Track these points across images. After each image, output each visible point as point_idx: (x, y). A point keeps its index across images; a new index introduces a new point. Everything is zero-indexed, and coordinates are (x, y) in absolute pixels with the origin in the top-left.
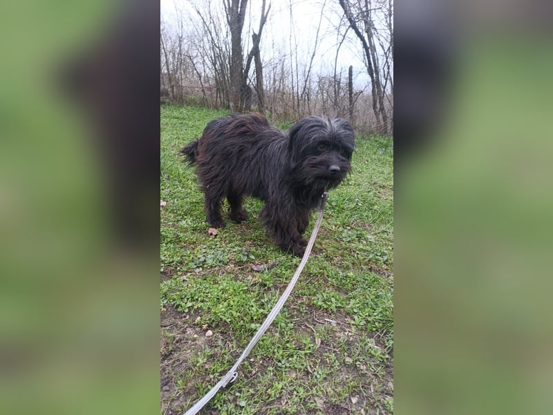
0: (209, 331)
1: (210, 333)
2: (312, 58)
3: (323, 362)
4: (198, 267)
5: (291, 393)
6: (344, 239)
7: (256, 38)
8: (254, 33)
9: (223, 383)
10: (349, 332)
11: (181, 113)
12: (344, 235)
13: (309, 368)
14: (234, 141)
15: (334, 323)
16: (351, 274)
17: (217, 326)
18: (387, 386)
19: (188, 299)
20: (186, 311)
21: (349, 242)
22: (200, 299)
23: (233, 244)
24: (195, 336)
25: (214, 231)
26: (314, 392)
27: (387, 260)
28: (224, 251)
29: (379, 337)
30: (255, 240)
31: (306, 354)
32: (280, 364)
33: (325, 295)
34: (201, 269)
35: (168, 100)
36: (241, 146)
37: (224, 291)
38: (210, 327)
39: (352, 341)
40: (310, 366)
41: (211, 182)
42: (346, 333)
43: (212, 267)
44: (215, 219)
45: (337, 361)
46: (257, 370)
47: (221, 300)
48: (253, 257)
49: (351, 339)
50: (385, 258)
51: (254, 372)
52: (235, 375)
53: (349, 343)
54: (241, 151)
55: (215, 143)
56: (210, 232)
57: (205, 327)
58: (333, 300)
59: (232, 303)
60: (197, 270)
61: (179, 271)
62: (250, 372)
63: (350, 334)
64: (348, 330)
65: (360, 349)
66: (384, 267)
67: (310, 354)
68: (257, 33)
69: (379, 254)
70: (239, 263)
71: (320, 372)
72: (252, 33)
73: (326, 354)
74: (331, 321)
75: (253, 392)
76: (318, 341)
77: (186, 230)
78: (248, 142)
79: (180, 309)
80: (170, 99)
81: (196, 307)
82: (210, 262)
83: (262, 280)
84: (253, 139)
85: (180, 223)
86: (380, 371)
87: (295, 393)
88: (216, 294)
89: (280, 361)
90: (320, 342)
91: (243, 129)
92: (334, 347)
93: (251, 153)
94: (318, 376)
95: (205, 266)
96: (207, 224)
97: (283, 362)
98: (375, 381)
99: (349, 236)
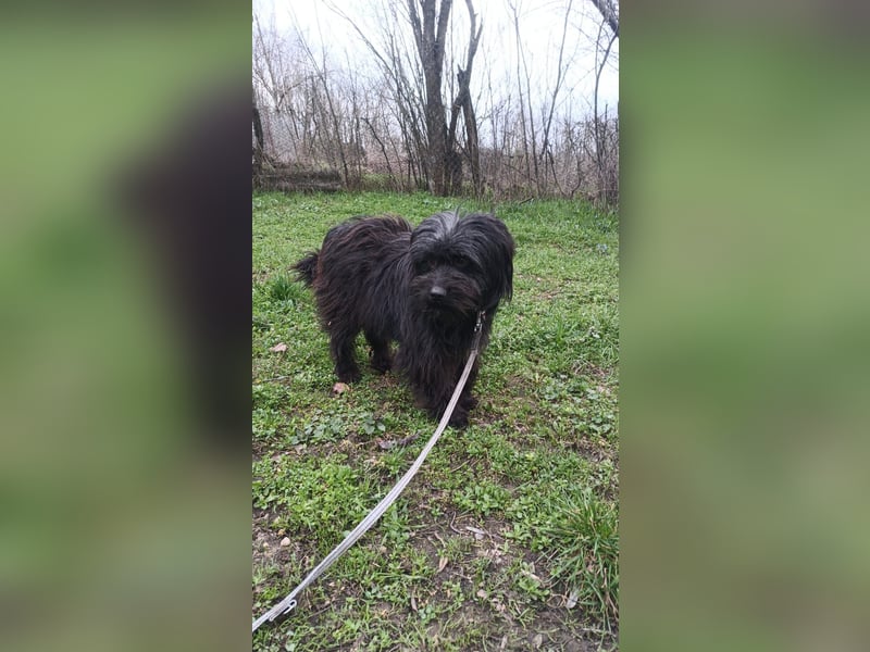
0: (286, 538)
1: (286, 541)
2: (555, 97)
3: (441, 595)
4: (302, 443)
5: (368, 639)
6: (546, 397)
7: (464, 78)
8: (460, 71)
9: (271, 615)
10: (499, 549)
11: (356, 204)
12: (548, 389)
13: (413, 601)
14: (354, 257)
15: (479, 533)
16: (531, 455)
17: (298, 532)
18: (530, 642)
19: (270, 490)
20: (265, 508)
21: (554, 401)
22: (287, 491)
23: (362, 408)
24: (265, 544)
25: (340, 387)
26: (406, 640)
27: (609, 432)
28: (344, 419)
29: (545, 560)
30: (397, 401)
31: (415, 581)
32: (368, 594)
33: (477, 488)
34: (305, 445)
35: (339, 186)
36: (363, 264)
37: (322, 480)
38: (288, 533)
39: (500, 564)
40: (416, 600)
41: (333, 317)
42: (493, 551)
43: (320, 442)
44: (347, 369)
45: (461, 595)
46: (334, 599)
47: (314, 494)
48: (382, 428)
49: (499, 561)
50: (607, 427)
51: (328, 602)
52: (292, 604)
53: (491, 568)
54: (364, 271)
55: (333, 261)
56: (335, 389)
57: (281, 532)
58: (486, 497)
59: (326, 499)
60: (301, 447)
61: (274, 448)
62: (322, 602)
63: (500, 553)
64: (497, 546)
65: (506, 577)
66: (602, 442)
67: (423, 581)
68: (464, 69)
69: (599, 421)
70: (363, 437)
71: (429, 611)
72: (456, 72)
73: (447, 583)
74: (475, 530)
75: (313, 632)
76: (443, 562)
77: (302, 386)
78: (371, 258)
79: (256, 506)
80: (342, 184)
81: (279, 503)
82: (319, 435)
83: (386, 463)
84: (377, 254)
85: (297, 377)
86: (528, 616)
87: (375, 638)
88: (309, 483)
89: (370, 589)
90: (446, 562)
91: (366, 239)
92: (465, 574)
93: (377, 273)
94: (424, 617)
95: (312, 441)
96: (335, 376)
97: (373, 591)
98: (514, 632)
99: (556, 392)
